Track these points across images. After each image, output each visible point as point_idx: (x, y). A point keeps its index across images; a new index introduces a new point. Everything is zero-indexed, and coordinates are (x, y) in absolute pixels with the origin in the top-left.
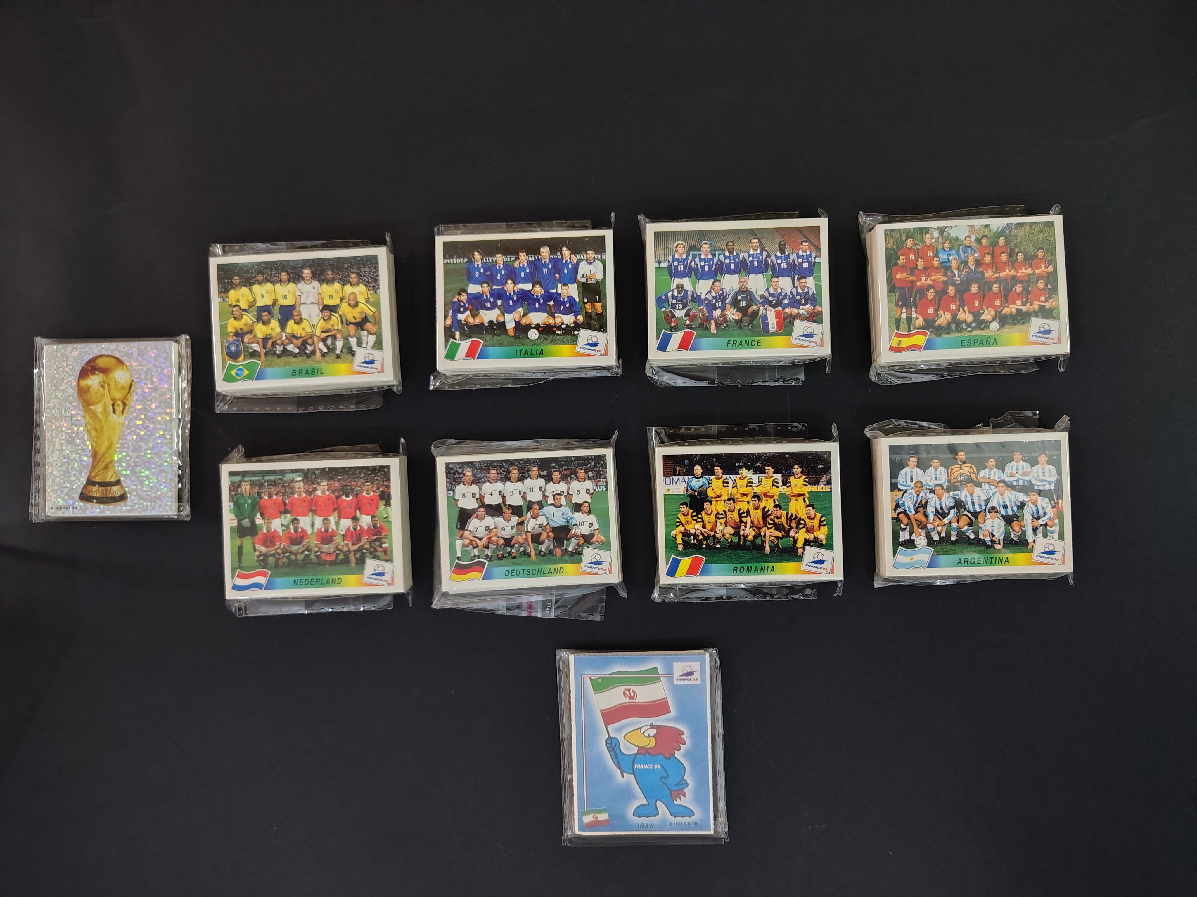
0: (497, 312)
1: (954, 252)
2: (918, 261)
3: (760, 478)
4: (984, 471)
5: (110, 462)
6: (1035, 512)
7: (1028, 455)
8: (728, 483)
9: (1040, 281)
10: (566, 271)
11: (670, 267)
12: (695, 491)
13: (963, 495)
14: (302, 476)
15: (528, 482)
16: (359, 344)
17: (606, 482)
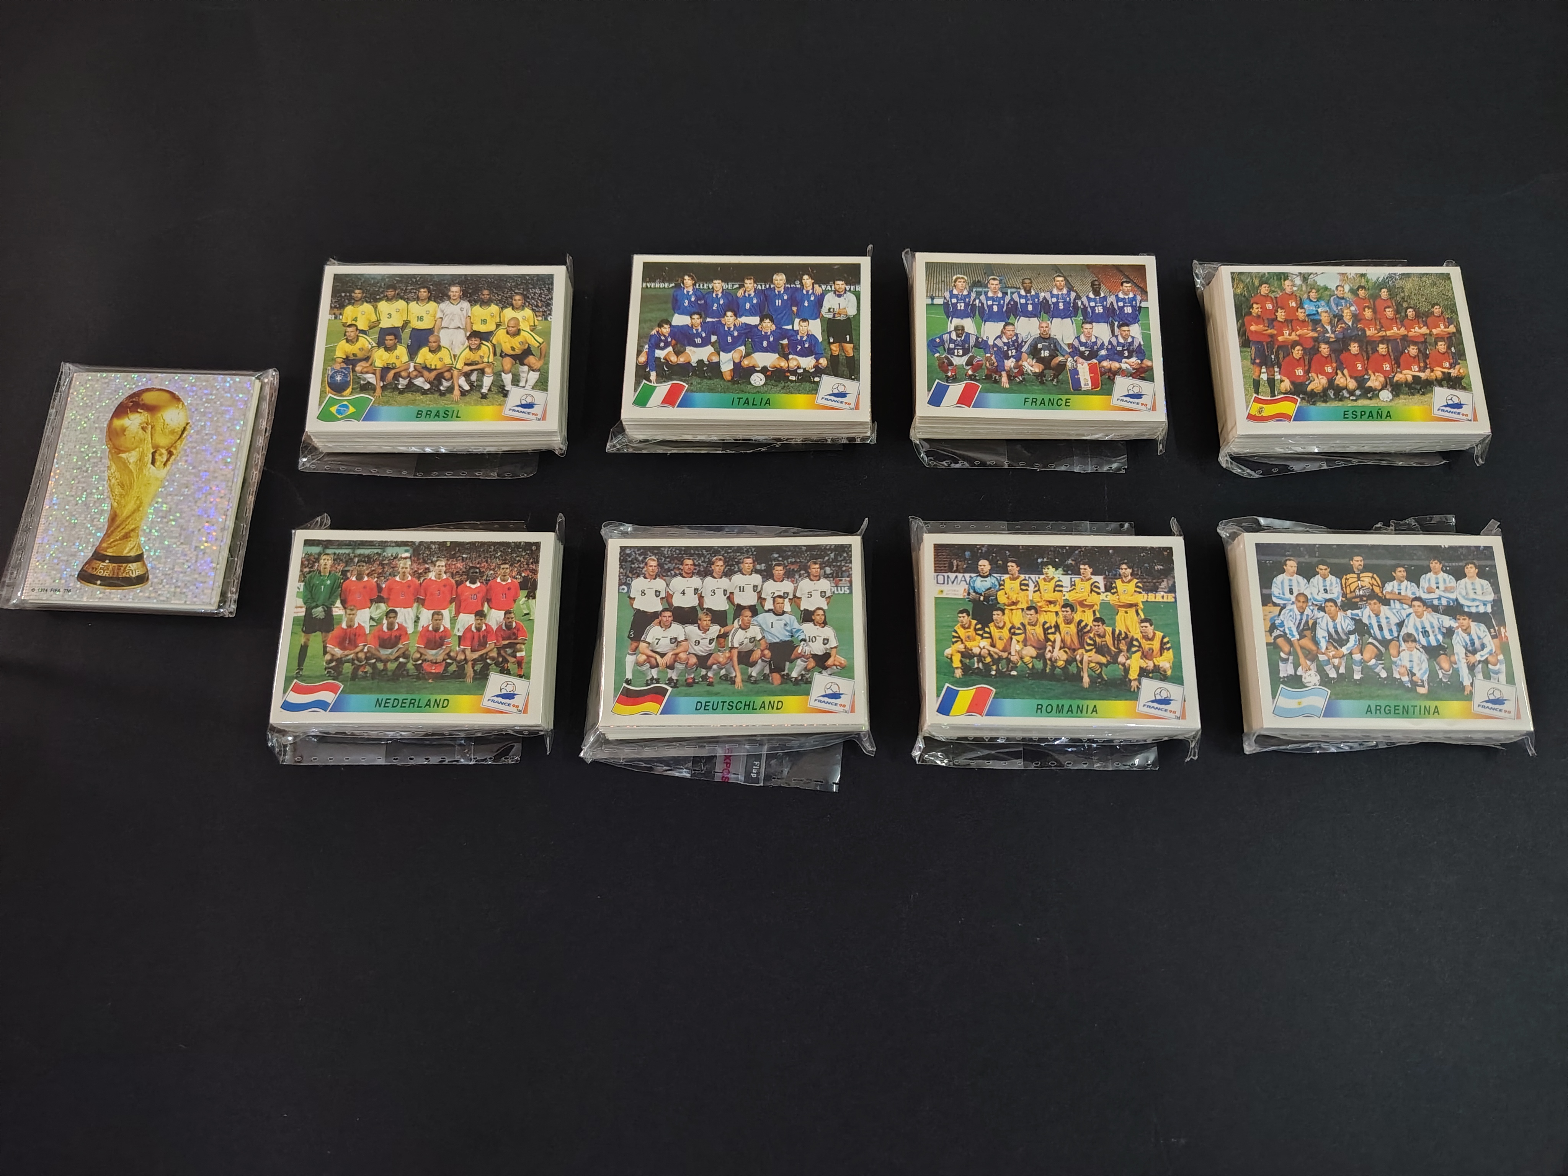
0: (710, 349)
1: (1323, 303)
2: (1277, 311)
3: (1073, 580)
4: (1391, 583)
5: (133, 530)
6: (1469, 643)
7: (1450, 564)
8: (1027, 585)
9: (1440, 343)
10: (806, 304)
11: (946, 305)
12: (981, 595)
13: (1366, 614)
14: (411, 551)
15: (737, 578)
16: (516, 382)
17: (851, 582)
